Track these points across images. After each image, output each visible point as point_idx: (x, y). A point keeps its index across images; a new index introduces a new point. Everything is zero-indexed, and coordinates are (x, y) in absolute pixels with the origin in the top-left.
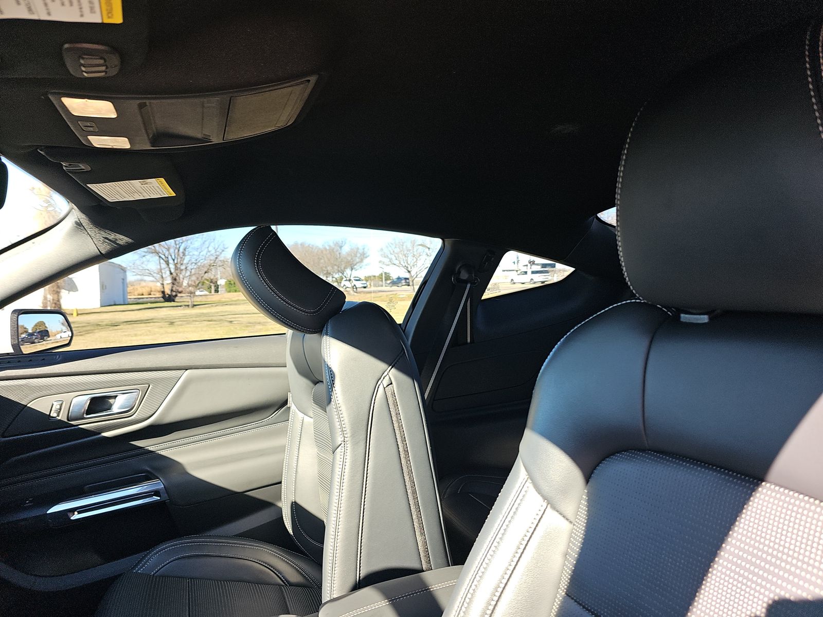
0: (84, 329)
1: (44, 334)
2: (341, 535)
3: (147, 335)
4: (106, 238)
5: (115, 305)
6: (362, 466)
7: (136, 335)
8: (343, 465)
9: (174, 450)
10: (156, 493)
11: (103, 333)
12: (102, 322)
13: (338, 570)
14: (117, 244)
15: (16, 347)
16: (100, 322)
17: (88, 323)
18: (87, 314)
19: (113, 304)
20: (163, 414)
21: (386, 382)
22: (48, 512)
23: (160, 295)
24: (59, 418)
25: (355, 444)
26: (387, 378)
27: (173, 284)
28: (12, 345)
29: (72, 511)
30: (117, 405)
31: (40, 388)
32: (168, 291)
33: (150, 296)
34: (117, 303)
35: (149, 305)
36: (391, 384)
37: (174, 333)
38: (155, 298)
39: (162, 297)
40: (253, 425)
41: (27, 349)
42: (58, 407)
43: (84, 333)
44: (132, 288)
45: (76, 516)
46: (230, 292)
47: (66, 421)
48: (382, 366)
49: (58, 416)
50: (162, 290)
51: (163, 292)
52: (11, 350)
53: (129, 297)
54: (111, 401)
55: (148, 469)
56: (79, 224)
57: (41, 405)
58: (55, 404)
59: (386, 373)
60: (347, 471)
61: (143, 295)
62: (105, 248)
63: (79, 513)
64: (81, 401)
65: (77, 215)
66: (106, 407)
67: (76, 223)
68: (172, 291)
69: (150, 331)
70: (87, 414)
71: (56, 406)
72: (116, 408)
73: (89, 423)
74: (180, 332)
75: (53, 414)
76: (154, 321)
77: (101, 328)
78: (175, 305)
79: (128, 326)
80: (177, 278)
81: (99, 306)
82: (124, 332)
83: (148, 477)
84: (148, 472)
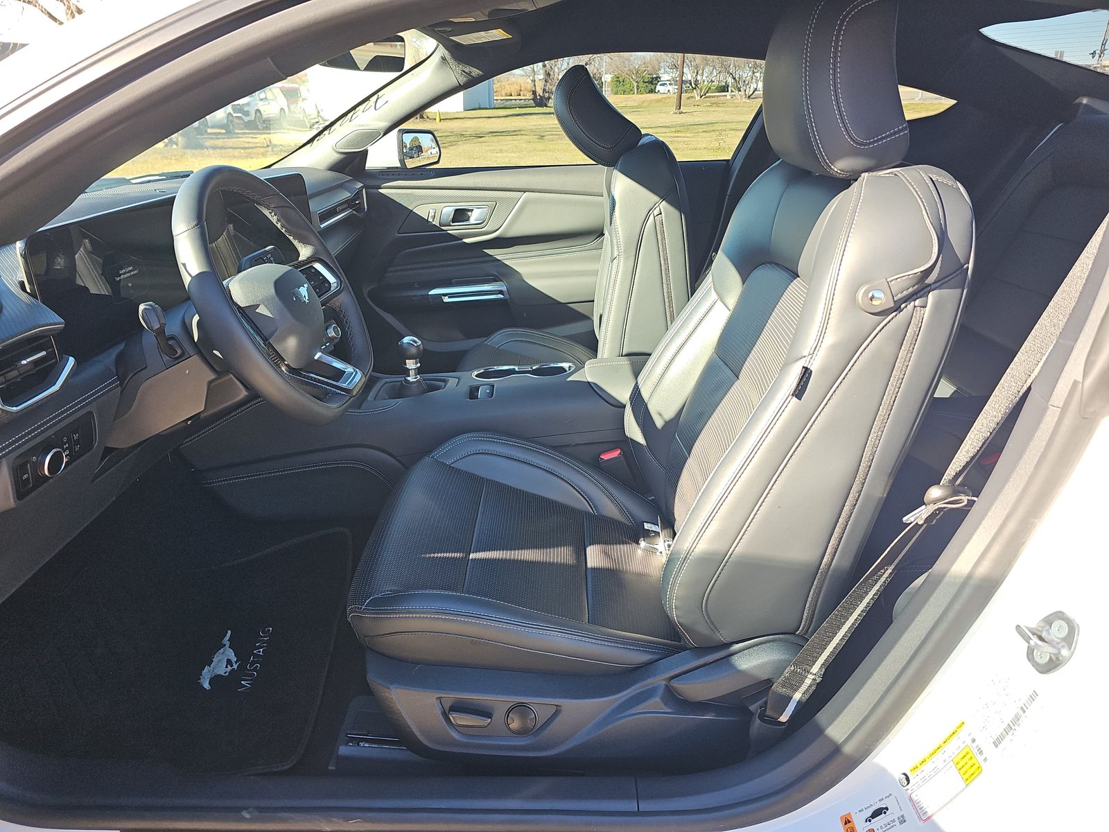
0: (448, 139)
1: (419, 149)
2: (611, 323)
3: (513, 152)
4: (463, 71)
5: (480, 109)
6: (631, 276)
7: (501, 151)
8: (617, 272)
9: (515, 261)
10: (501, 292)
11: (468, 145)
12: (466, 131)
13: (607, 346)
14: (472, 76)
15: (402, 162)
16: (463, 131)
17: (452, 132)
18: (450, 119)
19: (477, 107)
20: (506, 229)
21: (656, 212)
22: (429, 293)
23: (529, 96)
24: (434, 223)
25: (626, 258)
26: (658, 209)
27: (546, 81)
28: (399, 160)
29: (445, 295)
30: (474, 217)
31: (420, 197)
32: (539, 92)
33: (520, 98)
34: (482, 107)
35: (518, 111)
36: (661, 214)
37: (544, 151)
38: (525, 100)
39: (532, 99)
40: (578, 248)
41: (411, 164)
42: (433, 214)
43: (448, 144)
44: (499, 85)
45: (446, 299)
46: (616, 93)
47: (438, 225)
48: (655, 198)
49: (433, 221)
50: (534, 89)
51: (534, 93)
52: (399, 165)
53: (495, 98)
54: (469, 213)
55: (496, 273)
56: (444, 59)
57: (423, 211)
58: (431, 211)
59: (657, 205)
60: (619, 277)
61: (511, 95)
62: (462, 80)
63: (449, 297)
64: (449, 211)
65: (442, 51)
66: (466, 218)
67: (442, 57)
68: (544, 90)
69: (516, 147)
70: (453, 222)
71: (432, 214)
72: (472, 221)
73: (455, 229)
74: (550, 151)
75: (430, 220)
76: (522, 133)
77: (465, 139)
78: (547, 112)
79: (495, 139)
80: (552, 73)
81: (462, 110)
82: (488, 145)
83: (495, 279)
84: (496, 276)
